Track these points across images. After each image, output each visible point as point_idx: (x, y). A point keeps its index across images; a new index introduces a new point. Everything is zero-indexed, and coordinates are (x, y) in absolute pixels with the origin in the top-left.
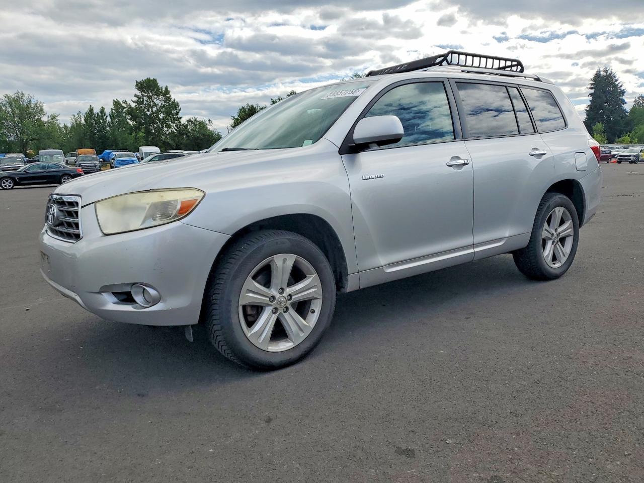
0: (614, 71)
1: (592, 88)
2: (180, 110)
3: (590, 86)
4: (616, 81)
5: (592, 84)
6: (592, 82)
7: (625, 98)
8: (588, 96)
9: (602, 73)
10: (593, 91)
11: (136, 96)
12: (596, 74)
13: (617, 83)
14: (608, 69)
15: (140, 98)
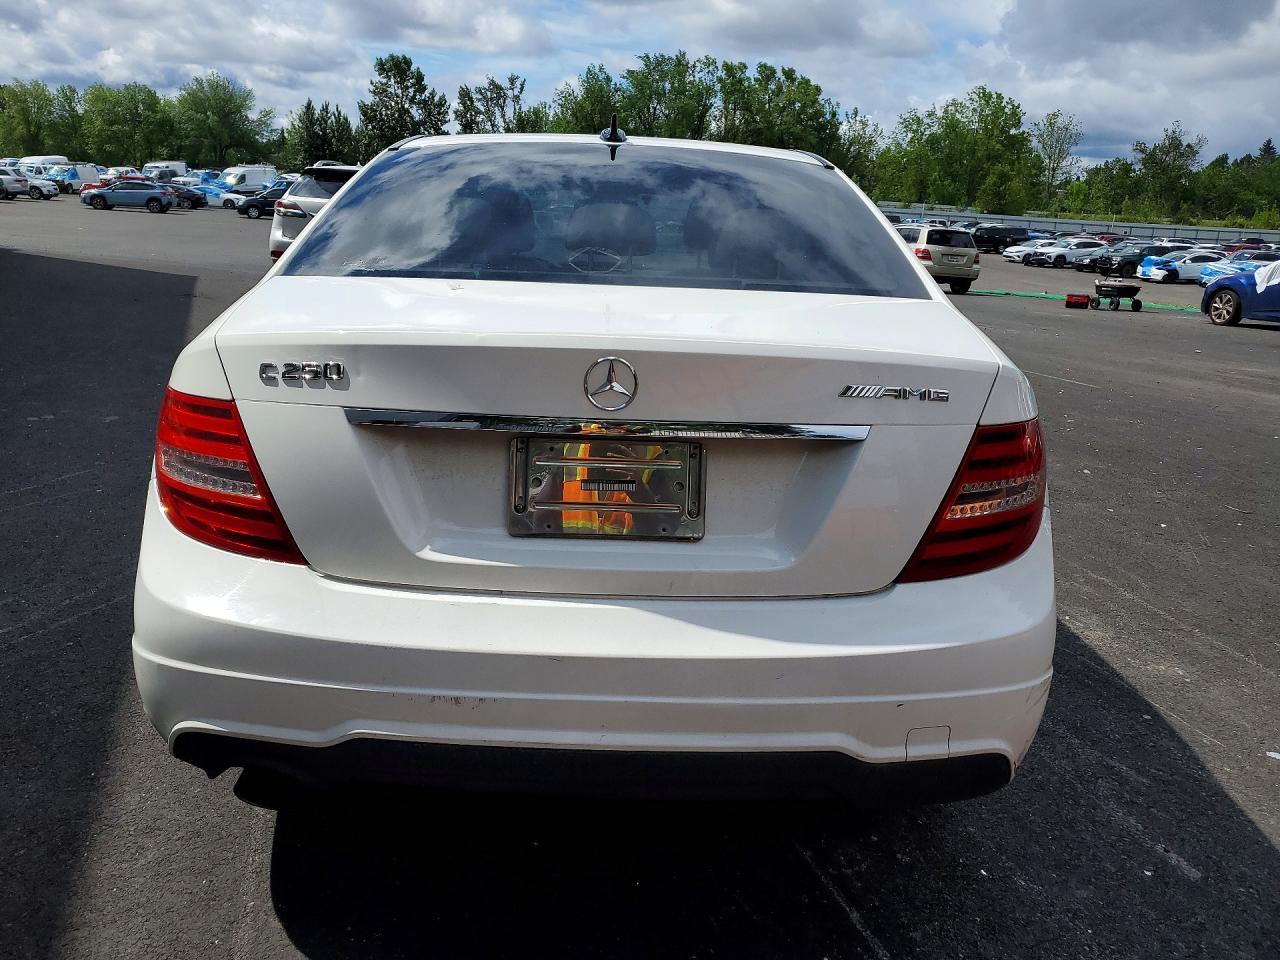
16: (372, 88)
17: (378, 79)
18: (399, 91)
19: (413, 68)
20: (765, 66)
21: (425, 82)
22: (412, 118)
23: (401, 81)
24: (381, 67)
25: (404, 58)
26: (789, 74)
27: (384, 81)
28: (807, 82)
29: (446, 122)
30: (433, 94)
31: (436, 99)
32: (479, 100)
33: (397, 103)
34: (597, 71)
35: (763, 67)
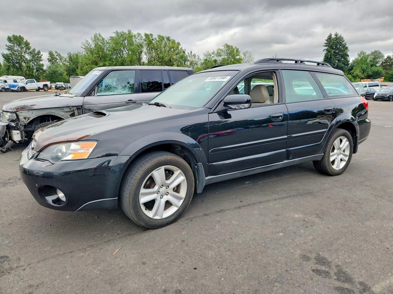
0: (342, 36)
1: (326, 46)
2: (42, 55)
3: (325, 45)
4: (343, 41)
5: (325, 43)
6: (326, 42)
7: (349, 53)
8: (323, 51)
9: (333, 36)
10: (326, 48)
11: (6, 46)
12: (329, 37)
13: (344, 43)
14: (337, 34)
15: (9, 48)
16: (7, 48)
17: (8, 44)
18: (19, 49)
19: (25, 40)
20: (160, 36)
21: (30, 45)
22: (27, 59)
23: (19, 45)
24: (9, 39)
25: (20, 36)
26: (168, 39)
27: (13, 45)
28: (174, 41)
29: (41, 60)
30: (34, 50)
31: (36, 52)
32: (57, 56)
33: (19, 53)
34: (98, 36)
35: (159, 36)
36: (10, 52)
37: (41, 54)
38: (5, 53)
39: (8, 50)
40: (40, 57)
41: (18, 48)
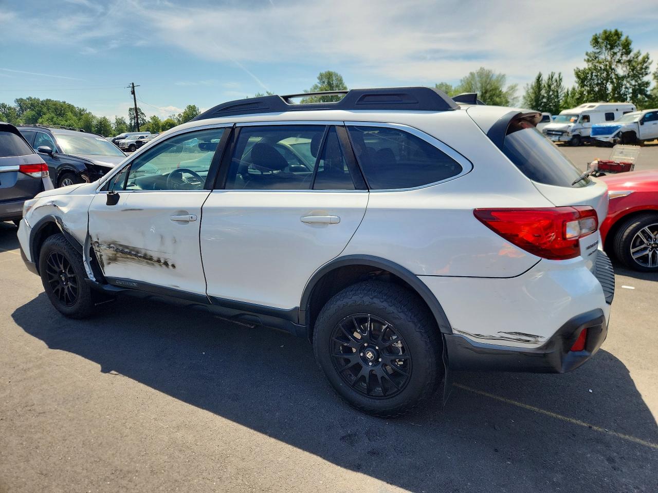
2: (651, 63)
36: (590, 66)
37: (650, 61)
38: (582, 68)
39: (588, 61)
40: (647, 68)
41: (606, 55)
